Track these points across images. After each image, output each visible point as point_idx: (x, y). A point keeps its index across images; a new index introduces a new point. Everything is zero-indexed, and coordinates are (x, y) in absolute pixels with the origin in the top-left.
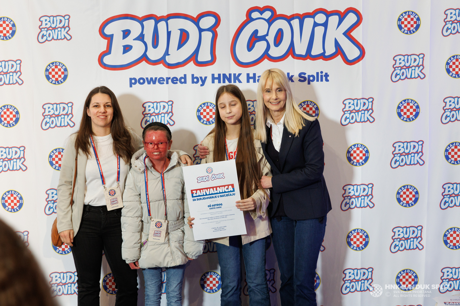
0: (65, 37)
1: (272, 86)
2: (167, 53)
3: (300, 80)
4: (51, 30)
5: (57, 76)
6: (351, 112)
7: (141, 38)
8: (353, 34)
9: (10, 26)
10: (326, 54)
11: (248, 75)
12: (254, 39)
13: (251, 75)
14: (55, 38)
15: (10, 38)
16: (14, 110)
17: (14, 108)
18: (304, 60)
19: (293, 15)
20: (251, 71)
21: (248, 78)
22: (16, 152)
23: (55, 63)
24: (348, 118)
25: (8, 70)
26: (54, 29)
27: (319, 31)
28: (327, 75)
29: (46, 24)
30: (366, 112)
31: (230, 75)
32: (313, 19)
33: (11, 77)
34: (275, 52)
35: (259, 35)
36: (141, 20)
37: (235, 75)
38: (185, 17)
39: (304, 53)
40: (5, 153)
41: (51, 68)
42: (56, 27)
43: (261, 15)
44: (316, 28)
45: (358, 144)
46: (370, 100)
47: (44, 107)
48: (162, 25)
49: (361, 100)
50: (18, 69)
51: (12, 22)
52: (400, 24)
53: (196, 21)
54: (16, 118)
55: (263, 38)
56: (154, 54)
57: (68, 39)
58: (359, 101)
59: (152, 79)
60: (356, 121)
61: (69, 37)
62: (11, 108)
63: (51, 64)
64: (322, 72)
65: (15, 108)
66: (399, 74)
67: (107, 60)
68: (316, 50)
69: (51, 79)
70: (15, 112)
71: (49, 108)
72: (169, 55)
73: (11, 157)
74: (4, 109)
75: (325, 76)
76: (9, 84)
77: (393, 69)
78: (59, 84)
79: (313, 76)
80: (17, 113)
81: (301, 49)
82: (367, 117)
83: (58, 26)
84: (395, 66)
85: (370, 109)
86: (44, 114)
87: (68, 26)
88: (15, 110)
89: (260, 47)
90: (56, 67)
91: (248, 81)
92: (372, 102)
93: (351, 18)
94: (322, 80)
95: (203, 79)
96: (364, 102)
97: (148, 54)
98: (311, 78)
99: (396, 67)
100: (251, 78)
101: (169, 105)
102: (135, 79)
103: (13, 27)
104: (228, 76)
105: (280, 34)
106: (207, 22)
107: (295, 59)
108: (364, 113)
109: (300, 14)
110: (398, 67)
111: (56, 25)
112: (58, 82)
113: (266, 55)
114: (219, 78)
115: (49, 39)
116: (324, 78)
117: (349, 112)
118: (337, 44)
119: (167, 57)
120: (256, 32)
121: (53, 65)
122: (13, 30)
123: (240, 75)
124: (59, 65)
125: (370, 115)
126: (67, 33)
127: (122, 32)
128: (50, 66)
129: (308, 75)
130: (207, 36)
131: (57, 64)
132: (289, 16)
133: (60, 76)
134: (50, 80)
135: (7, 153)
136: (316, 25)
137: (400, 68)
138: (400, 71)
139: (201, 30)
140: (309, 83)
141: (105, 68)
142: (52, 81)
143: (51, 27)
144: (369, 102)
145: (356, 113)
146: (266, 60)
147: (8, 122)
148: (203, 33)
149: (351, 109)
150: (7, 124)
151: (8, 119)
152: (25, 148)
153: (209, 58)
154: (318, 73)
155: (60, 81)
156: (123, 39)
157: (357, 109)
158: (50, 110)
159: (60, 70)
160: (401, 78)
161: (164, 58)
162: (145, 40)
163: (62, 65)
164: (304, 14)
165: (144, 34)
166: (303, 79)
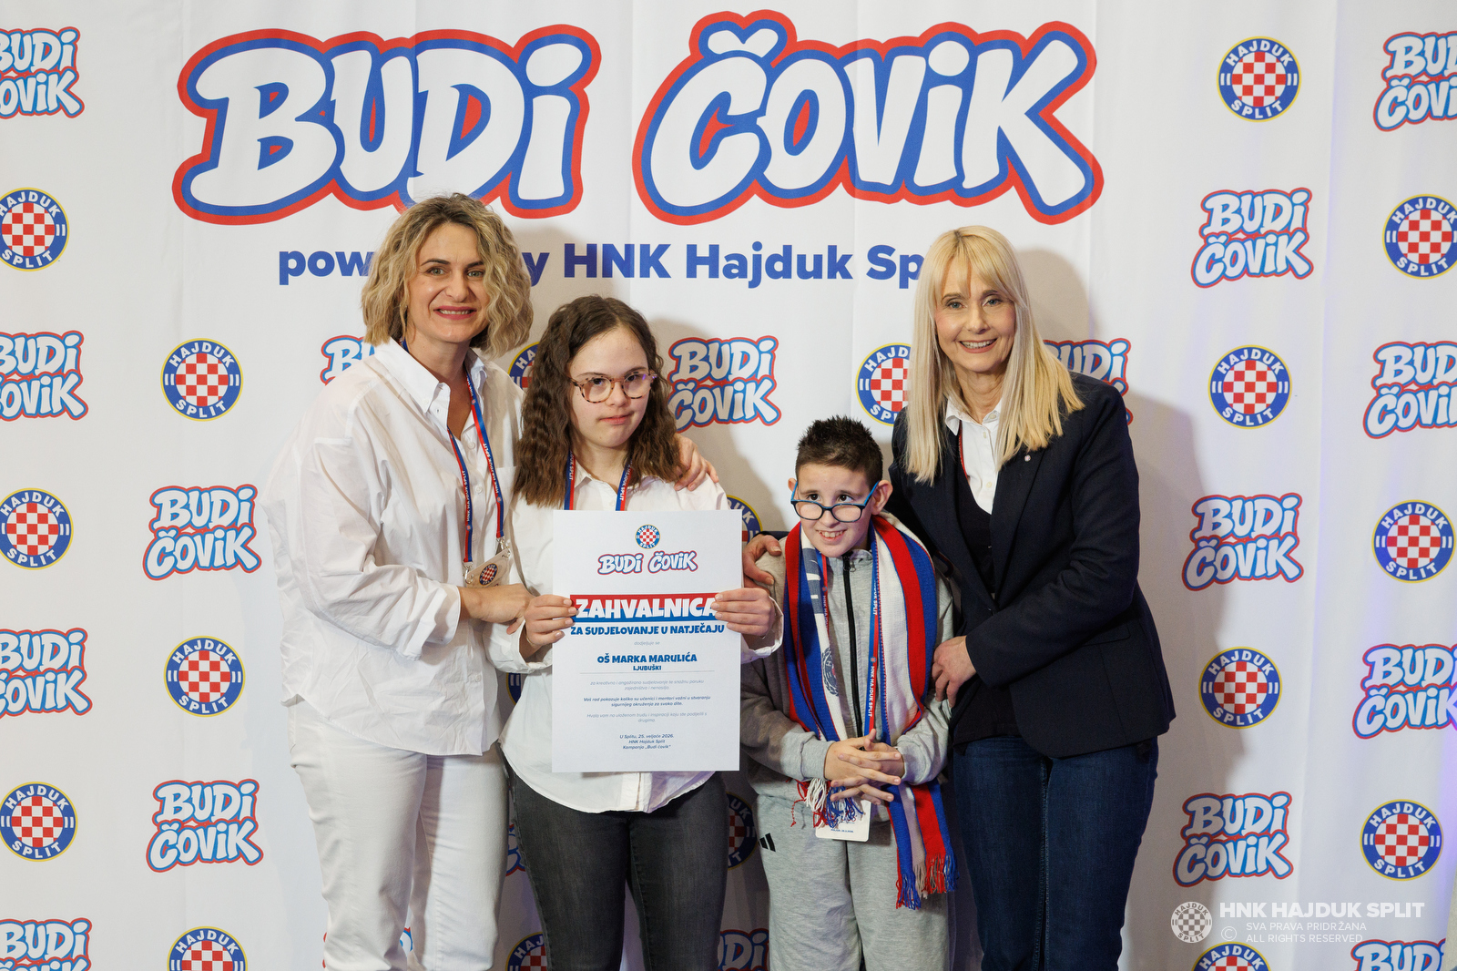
0: (61, 106)
1: (969, 286)
2: (411, 168)
3: (872, 273)
4: (14, 80)
5: (28, 240)
7: (323, 112)
8: (1063, 114)
10: (967, 184)
11: (692, 249)
12: (718, 123)
13: (703, 252)
14: (27, 106)
18: (889, 203)
19: (854, 44)
20: (702, 235)
21: (693, 260)
23: (23, 194)
26: (25, 75)
27: (945, 101)
31: (629, 248)
32: (922, 60)
34: (788, 171)
35: (731, 112)
36: (325, 52)
37: (645, 248)
38: (480, 43)
39: (887, 178)
41: (9, 210)
42: (29, 68)
43: (743, 41)
44: (934, 93)
46: (1119, 348)
48: (396, 72)
49: (1085, 347)
52: (1229, 83)
53: (515, 57)
55: (748, 123)
56: (367, 171)
57: (72, 111)
58: (1078, 350)
59: (356, 256)
61: (73, 107)
63: (9, 199)
66: (1220, 260)
67: (205, 188)
68: (932, 169)
69: (10, 248)
71: (1, 349)
72: (420, 174)
77: (1202, 242)
78: (36, 266)
79: (918, 259)
81: (877, 164)
83: (38, 65)
84: (1206, 231)
85: (1116, 380)
87: (73, 68)
89: (736, 154)
90: (28, 207)
91: (691, 273)
92: (1124, 354)
93: (1056, 61)
95: (536, 260)
96: (1095, 355)
97: (345, 168)
98: (912, 267)
99: (1212, 234)
100: (702, 261)
102: (297, 256)
104: (622, 254)
105: (806, 109)
106: (555, 63)
107: (857, 200)
109: (878, 43)
110: (1217, 235)
111: (31, 64)
112: (33, 261)
113: (756, 184)
114: (589, 261)
115: (6, 109)
118: (1005, 150)
119: (412, 183)
120: (723, 100)
121: (18, 203)
123: (662, 249)
124: (38, 202)
126: (67, 90)
127: (258, 93)
128: (6, 204)
129: (902, 257)
130: (553, 112)
131: (30, 199)
132: (839, 46)
134: (7, 251)
136: (932, 80)
137: (1223, 239)
138: (1226, 248)
139: (531, 91)
140: (903, 284)
141: (196, 217)
142: (12, 258)
143: (12, 68)
144: (1113, 355)
146: (755, 200)
148: (538, 102)
153: (556, 189)
155: (38, 259)
156: (261, 116)
158: (2, 356)
159: (39, 219)
160: (1228, 273)
161: (400, 183)
162: (337, 121)
163: (49, 201)
164: (890, 42)
165: (335, 101)
166: (882, 269)
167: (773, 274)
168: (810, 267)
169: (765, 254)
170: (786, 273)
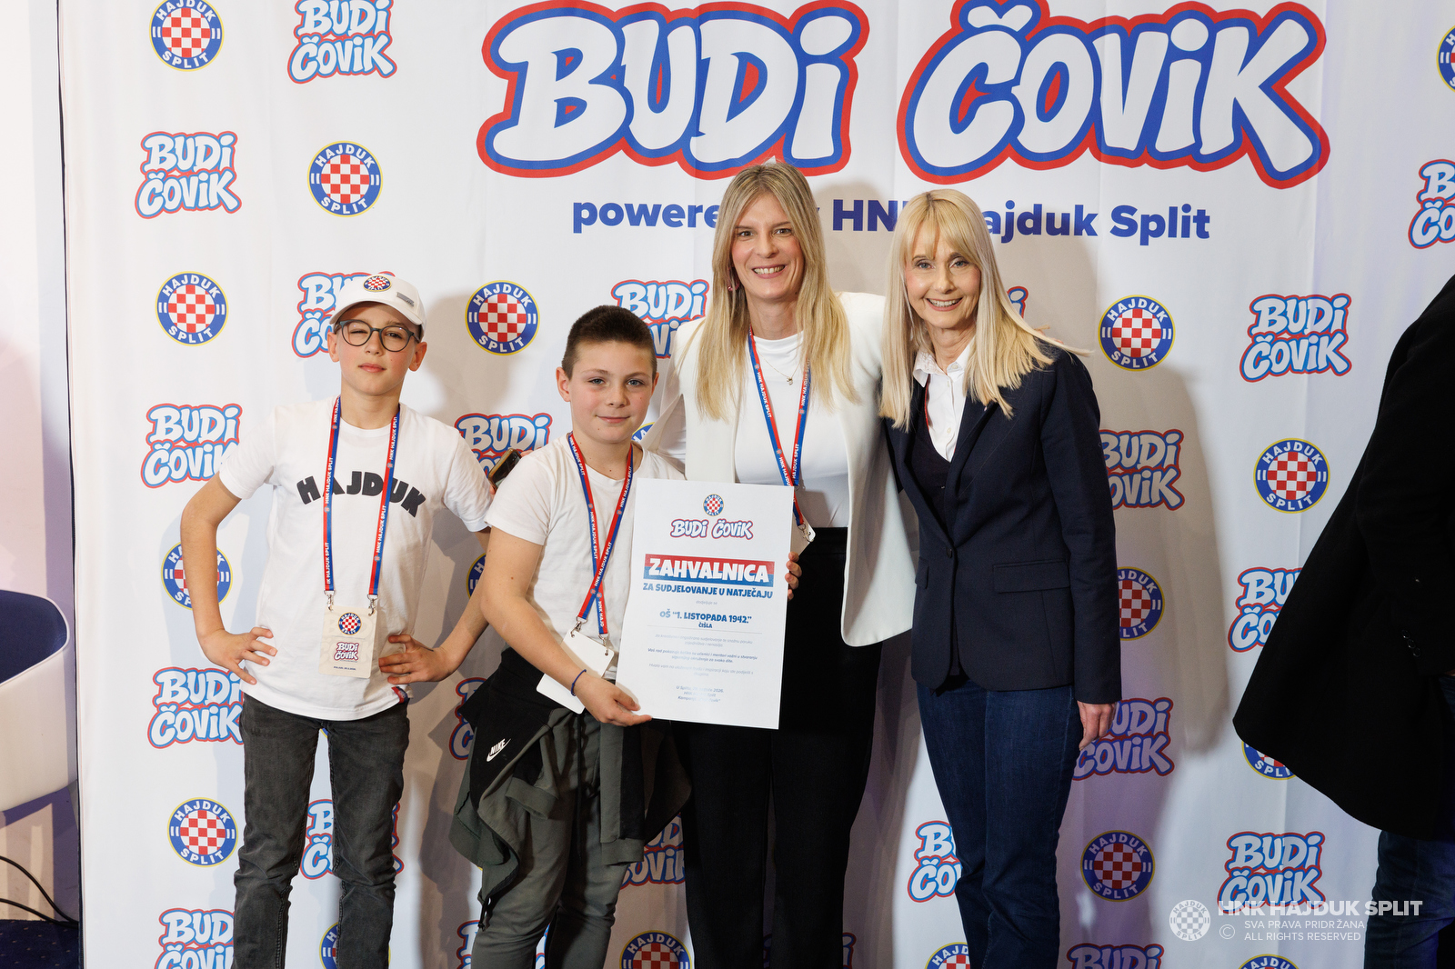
0: (376, 67)
1: (936, 248)
2: (694, 129)
3: (1115, 231)
4: (333, 42)
5: (345, 189)
6: (1276, 338)
7: (614, 76)
8: (1294, 88)
9: (205, 24)
10: (1205, 150)
12: (975, 91)
14: (345, 67)
15: (202, 63)
16: (211, 292)
17: (209, 283)
18: (1132, 167)
19: (1103, 20)
22: (213, 423)
23: (341, 147)
24: (1267, 357)
25: (194, 164)
26: (343, 38)
27: (1185, 74)
28: (1202, 218)
29: (317, 23)
30: (1325, 339)
32: (1164, 36)
33: (204, 187)
34: (1039, 137)
35: (986, 83)
36: (616, 21)
39: (1131, 145)
40: (179, 423)
41: (328, 161)
42: (346, 32)
43: (1000, 16)
44: (1176, 67)
45: (1292, 442)
46: (1340, 302)
47: (304, 285)
48: (681, 40)
49: (1310, 301)
50: (225, 163)
51: (211, 11)
52: (1448, 61)
53: (790, 28)
54: (216, 316)
55: (1003, 91)
56: (655, 130)
57: (385, 72)
58: (1302, 304)
59: (643, 208)
60: (1290, 367)
61: (386, 68)
62: (199, 285)
63: (328, 151)
64: (1187, 208)
65: (213, 285)
66: (1435, 224)
67: (506, 144)
68: (1173, 137)
69: (329, 196)
70: (214, 296)
71: (319, 287)
72: (702, 134)
73: (197, 438)
74: (178, 287)
75: (1196, 219)
76: (197, 207)
77: (1419, 207)
78: (353, 212)
79: (1158, 219)
80: (220, 299)
81: (1122, 130)
82: (1327, 358)
83: (355, 29)
84: (1423, 197)
85: (1337, 332)
86: (304, 308)
87: (387, 33)
88: (214, 291)
89: (992, 120)
90: (345, 159)
92: (1345, 308)
93: (1289, 39)
94: (1186, 234)
96: (1318, 309)
97: (633, 127)
98: (1153, 226)
99: (1429, 200)
101: (693, 295)
102: (590, 207)
103: (213, 30)
104: (886, 209)
105: (1057, 79)
106: (826, 34)
107: (1102, 163)
108: (1318, 344)
109: (1123, 20)
110: (1434, 201)
111: (349, 28)
112: (350, 208)
113: (1010, 148)
114: (856, 215)
115: (325, 70)
116: (1193, 226)
117: (1270, 338)
118: (1240, 120)
119: (693, 140)
120: (981, 70)
121: (337, 155)
122: (213, 37)
124: (354, 154)
125: (1336, 351)
126: (381, 52)
127: (555, 57)
128: (325, 156)
130: (825, 79)
131: (347, 152)
133: (355, 189)
134: (326, 199)
135: (185, 424)
136: (1174, 54)
137: (1439, 204)
138: (1441, 212)
139: (804, 60)
140: (1144, 242)
141: (498, 169)
142: (331, 205)
143: (331, 31)
144: (1334, 309)
145: (1293, 344)
146: (1009, 161)
147: (191, 328)
148: (812, 70)
149: (1276, 328)
150: (187, 334)
151: (191, 319)
152: (240, 410)
153: (827, 149)
154: (1173, 211)
155: (354, 206)
156: (558, 78)
157: (1295, 328)
158: (321, 293)
159: (355, 169)
160: (1443, 236)
161: (683, 143)
162: (626, 85)
163: (364, 153)
164: (1136, 19)
165: (625, 66)
166: (1125, 227)
167: (1025, 231)
168: (1058, 225)
169: (1017, 211)
170: (1036, 230)
